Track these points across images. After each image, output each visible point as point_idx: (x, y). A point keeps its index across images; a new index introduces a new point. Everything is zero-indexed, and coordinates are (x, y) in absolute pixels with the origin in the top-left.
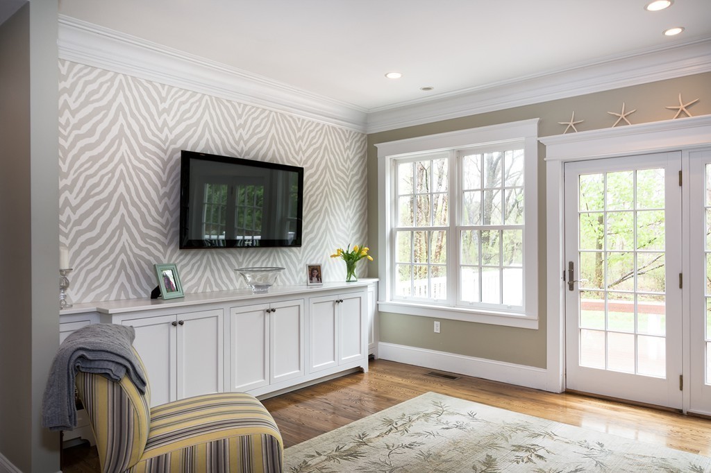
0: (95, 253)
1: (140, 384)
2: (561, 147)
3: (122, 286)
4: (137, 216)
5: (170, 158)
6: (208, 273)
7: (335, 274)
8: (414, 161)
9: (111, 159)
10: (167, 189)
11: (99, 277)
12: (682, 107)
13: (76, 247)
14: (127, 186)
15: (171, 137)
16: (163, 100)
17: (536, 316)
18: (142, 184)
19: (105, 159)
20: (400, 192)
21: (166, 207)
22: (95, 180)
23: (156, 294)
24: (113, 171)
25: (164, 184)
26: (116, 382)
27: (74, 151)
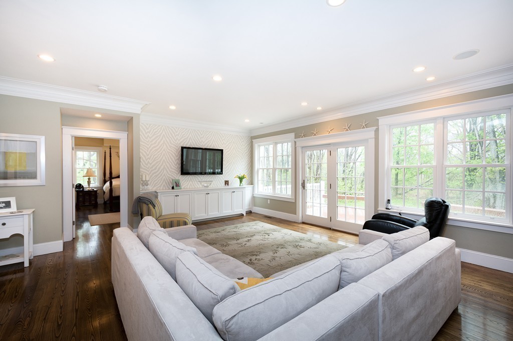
0: (156, 176)
1: (154, 206)
2: (302, 142)
3: (164, 185)
4: (168, 165)
5: (178, 149)
6: (191, 182)
7: (235, 183)
8: (264, 145)
9: (161, 150)
10: (178, 158)
11: (157, 183)
12: (329, 130)
13: (151, 174)
14: (165, 157)
15: (179, 143)
16: (177, 132)
17: (294, 198)
18: (170, 156)
19: (159, 150)
20: (261, 156)
21: (177, 163)
22: (156, 156)
23: (173, 188)
24: (161, 153)
25: (177, 156)
26: (148, 205)
27: (150, 148)
